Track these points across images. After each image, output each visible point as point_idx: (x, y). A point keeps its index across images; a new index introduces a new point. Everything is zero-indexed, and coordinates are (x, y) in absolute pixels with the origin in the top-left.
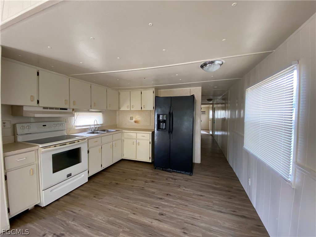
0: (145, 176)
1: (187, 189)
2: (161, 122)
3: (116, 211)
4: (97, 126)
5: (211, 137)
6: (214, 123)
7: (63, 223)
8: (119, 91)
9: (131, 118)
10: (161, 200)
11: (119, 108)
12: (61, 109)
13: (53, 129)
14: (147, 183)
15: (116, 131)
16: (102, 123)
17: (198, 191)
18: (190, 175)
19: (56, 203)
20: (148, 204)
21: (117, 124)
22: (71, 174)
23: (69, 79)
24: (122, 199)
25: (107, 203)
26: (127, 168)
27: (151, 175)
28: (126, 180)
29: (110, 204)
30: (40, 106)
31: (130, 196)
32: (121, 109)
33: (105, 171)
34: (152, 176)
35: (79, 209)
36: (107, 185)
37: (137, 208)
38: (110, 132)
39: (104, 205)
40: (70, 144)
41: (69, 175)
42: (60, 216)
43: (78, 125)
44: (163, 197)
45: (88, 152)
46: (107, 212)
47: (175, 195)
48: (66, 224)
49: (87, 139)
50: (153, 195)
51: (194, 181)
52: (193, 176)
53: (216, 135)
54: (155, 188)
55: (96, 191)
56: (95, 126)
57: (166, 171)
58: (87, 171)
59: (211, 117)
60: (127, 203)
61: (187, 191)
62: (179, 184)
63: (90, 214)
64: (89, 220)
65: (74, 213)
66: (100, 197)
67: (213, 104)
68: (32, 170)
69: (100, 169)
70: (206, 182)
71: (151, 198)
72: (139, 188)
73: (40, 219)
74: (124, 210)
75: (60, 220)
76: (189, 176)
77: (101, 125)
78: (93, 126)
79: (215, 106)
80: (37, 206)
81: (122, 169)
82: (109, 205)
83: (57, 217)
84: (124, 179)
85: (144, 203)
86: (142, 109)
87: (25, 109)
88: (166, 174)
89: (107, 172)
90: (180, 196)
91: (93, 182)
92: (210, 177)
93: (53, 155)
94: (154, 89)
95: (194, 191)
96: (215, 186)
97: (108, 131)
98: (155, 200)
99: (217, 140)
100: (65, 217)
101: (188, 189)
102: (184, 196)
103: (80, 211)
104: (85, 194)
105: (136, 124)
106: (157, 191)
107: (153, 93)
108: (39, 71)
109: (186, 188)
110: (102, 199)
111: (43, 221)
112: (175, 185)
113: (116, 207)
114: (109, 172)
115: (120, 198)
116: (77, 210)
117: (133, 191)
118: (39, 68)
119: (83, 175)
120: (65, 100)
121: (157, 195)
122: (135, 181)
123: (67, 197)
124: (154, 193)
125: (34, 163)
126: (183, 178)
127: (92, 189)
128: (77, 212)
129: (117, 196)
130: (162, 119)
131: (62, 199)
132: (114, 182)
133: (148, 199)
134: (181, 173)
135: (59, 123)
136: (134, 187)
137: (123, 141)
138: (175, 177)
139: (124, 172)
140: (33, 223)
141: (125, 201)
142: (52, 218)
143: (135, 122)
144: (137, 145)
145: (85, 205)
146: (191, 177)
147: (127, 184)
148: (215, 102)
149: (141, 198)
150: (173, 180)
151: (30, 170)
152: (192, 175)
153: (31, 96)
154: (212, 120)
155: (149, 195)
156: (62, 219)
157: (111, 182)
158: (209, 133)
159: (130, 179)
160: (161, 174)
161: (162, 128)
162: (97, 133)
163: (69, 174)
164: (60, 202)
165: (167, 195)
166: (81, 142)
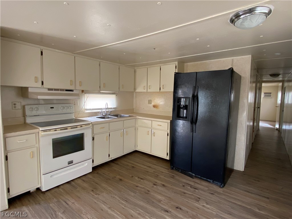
0: (157, 176)
1: (208, 206)
2: (182, 108)
3: (108, 214)
4: (109, 110)
5: (276, 133)
6: (283, 111)
7: (53, 213)
8: (136, 68)
9: (150, 102)
10: (166, 213)
11: (135, 89)
12: (67, 90)
13: (60, 111)
14: (155, 186)
15: (130, 116)
16: (115, 106)
17: (226, 213)
18: (220, 187)
19: (56, 189)
20: (147, 214)
21: (134, 107)
22: (72, 161)
23: (75, 57)
24: (120, 200)
25: (103, 201)
26: (138, 163)
27: (165, 176)
28: (132, 177)
29: (106, 203)
30: (44, 87)
31: (130, 199)
32: (137, 91)
33: (113, 162)
34: (165, 178)
35: (73, 201)
36: (109, 179)
37: (132, 216)
38: (123, 117)
39: (98, 203)
40: (71, 128)
41: (71, 163)
42: (53, 204)
43: (88, 107)
44: (170, 210)
45: (93, 139)
46: (98, 212)
47: (188, 210)
48: (55, 214)
49: (91, 124)
50: (158, 204)
51: (223, 197)
52: (224, 189)
53: (283, 129)
54: (163, 195)
55: (96, 184)
56: (107, 110)
57: (185, 174)
58: (91, 160)
59: (279, 101)
60: (123, 207)
61: (208, 208)
62: (199, 196)
63: (81, 210)
64: (77, 216)
65: (67, 204)
66: (98, 192)
67: (283, 81)
68: (32, 153)
69: (107, 159)
70: (243, 202)
71: (154, 207)
72: (143, 190)
73: (35, 204)
74: (117, 214)
75: (52, 209)
76: (218, 187)
77: (114, 108)
78: (105, 110)
79: (286, 84)
80: (38, 189)
81: (133, 162)
82: (103, 204)
83: (51, 205)
84: (131, 176)
85: (143, 212)
86: (161, 91)
87: (30, 90)
88: (185, 179)
89: (116, 164)
90: (194, 214)
91: (97, 173)
92: (253, 195)
93: (53, 139)
94: (177, 63)
95: (218, 211)
96: (258, 211)
97: (121, 117)
98: (158, 211)
99: (285, 138)
100: (58, 207)
101: (211, 206)
102: (201, 215)
103: (73, 203)
104: (85, 185)
105: (155, 109)
106: (164, 200)
107: (176, 68)
108: (42, 50)
109: (207, 204)
110: (99, 195)
111: (37, 207)
112: (193, 197)
113: (110, 208)
114: (118, 164)
115: (118, 198)
116: (71, 201)
117: (136, 193)
118: (42, 47)
119: (87, 164)
120: (70, 81)
121: (164, 205)
122: (142, 180)
123: (67, 185)
124: (160, 201)
125: (35, 146)
126: (207, 189)
127: (93, 181)
128: (70, 204)
129: (116, 195)
130: (184, 103)
131: (62, 187)
132: (118, 177)
133: (150, 208)
134: (207, 181)
135: (67, 105)
136: (139, 188)
137: (136, 129)
138: (197, 186)
139: (133, 167)
140: (29, 207)
141: (122, 204)
142: (46, 205)
143: (154, 106)
144: (153, 135)
145: (80, 198)
146: (221, 189)
147: (132, 182)
148: (286, 79)
149: (141, 203)
150: (192, 189)
151: (31, 153)
152: (223, 187)
153: (35, 77)
154: (279, 106)
155: (153, 202)
156: (54, 208)
157: (115, 177)
158: (274, 126)
159: (136, 177)
160: (177, 178)
161: (182, 116)
162: (108, 118)
163: (71, 161)
164: (60, 189)
165: (177, 208)
166: (84, 127)
